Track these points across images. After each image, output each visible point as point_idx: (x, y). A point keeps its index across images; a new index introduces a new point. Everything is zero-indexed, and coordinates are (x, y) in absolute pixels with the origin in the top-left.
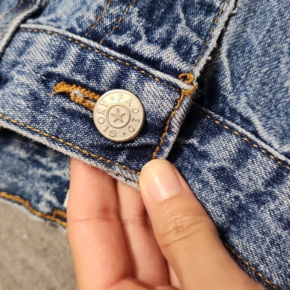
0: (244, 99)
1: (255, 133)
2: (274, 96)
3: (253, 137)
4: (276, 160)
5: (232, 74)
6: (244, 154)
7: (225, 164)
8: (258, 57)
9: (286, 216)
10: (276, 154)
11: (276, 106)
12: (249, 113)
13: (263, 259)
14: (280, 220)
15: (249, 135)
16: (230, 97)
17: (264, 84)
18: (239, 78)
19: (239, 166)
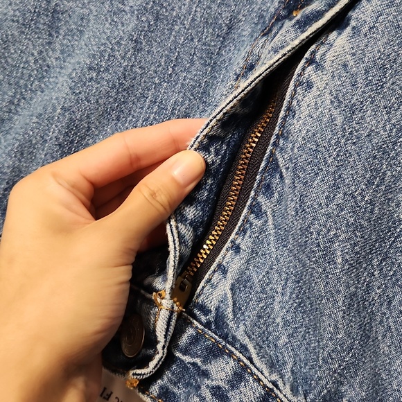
0: (242, 327)
1: (250, 359)
2: (267, 329)
3: (248, 363)
4: (265, 387)
5: (234, 304)
6: (239, 377)
7: (221, 384)
8: (257, 292)
10: (266, 381)
11: (267, 338)
12: (246, 341)
15: (245, 360)
16: (231, 325)
17: (260, 317)
18: (240, 309)
19: (233, 387)
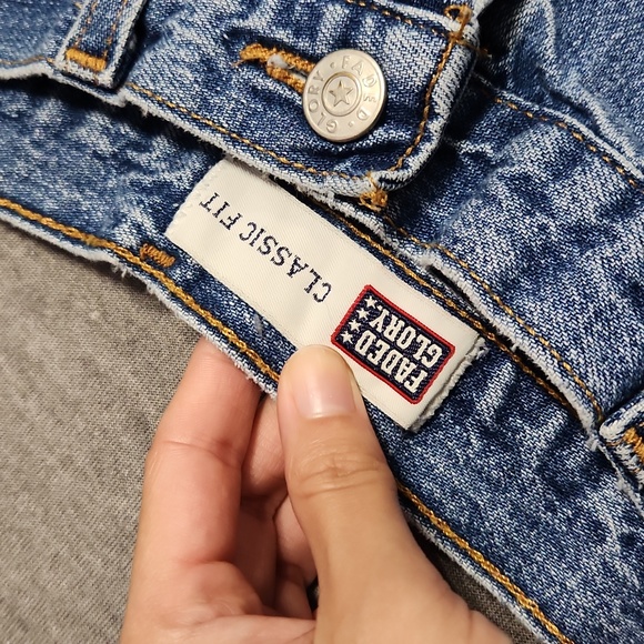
0: (574, 75)
1: (596, 129)
2: (627, 83)
3: (590, 135)
4: (627, 176)
5: (558, 35)
6: (570, 160)
7: (531, 169)
8: (607, 12)
9: (629, 272)
10: (628, 166)
12: (584, 97)
13: (577, 340)
14: (618, 278)
15: (583, 129)
16: (551, 71)
17: (613, 59)
18: (570, 45)
19: (557, 176)
